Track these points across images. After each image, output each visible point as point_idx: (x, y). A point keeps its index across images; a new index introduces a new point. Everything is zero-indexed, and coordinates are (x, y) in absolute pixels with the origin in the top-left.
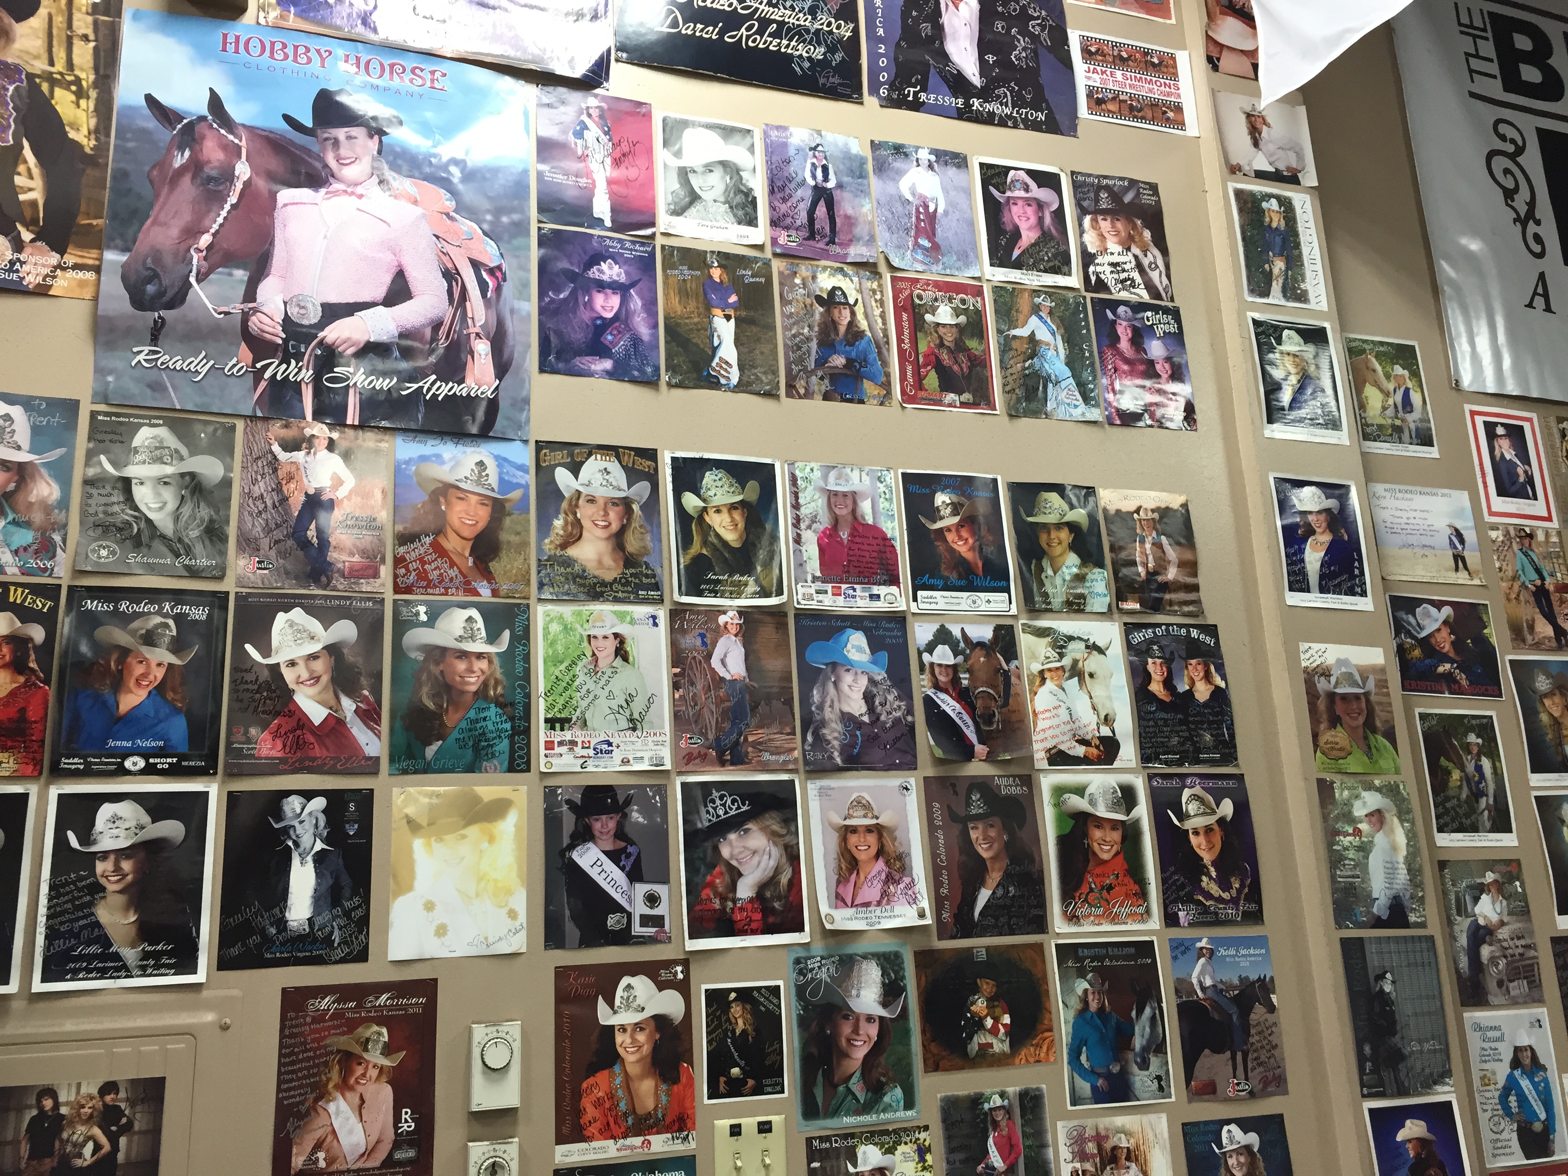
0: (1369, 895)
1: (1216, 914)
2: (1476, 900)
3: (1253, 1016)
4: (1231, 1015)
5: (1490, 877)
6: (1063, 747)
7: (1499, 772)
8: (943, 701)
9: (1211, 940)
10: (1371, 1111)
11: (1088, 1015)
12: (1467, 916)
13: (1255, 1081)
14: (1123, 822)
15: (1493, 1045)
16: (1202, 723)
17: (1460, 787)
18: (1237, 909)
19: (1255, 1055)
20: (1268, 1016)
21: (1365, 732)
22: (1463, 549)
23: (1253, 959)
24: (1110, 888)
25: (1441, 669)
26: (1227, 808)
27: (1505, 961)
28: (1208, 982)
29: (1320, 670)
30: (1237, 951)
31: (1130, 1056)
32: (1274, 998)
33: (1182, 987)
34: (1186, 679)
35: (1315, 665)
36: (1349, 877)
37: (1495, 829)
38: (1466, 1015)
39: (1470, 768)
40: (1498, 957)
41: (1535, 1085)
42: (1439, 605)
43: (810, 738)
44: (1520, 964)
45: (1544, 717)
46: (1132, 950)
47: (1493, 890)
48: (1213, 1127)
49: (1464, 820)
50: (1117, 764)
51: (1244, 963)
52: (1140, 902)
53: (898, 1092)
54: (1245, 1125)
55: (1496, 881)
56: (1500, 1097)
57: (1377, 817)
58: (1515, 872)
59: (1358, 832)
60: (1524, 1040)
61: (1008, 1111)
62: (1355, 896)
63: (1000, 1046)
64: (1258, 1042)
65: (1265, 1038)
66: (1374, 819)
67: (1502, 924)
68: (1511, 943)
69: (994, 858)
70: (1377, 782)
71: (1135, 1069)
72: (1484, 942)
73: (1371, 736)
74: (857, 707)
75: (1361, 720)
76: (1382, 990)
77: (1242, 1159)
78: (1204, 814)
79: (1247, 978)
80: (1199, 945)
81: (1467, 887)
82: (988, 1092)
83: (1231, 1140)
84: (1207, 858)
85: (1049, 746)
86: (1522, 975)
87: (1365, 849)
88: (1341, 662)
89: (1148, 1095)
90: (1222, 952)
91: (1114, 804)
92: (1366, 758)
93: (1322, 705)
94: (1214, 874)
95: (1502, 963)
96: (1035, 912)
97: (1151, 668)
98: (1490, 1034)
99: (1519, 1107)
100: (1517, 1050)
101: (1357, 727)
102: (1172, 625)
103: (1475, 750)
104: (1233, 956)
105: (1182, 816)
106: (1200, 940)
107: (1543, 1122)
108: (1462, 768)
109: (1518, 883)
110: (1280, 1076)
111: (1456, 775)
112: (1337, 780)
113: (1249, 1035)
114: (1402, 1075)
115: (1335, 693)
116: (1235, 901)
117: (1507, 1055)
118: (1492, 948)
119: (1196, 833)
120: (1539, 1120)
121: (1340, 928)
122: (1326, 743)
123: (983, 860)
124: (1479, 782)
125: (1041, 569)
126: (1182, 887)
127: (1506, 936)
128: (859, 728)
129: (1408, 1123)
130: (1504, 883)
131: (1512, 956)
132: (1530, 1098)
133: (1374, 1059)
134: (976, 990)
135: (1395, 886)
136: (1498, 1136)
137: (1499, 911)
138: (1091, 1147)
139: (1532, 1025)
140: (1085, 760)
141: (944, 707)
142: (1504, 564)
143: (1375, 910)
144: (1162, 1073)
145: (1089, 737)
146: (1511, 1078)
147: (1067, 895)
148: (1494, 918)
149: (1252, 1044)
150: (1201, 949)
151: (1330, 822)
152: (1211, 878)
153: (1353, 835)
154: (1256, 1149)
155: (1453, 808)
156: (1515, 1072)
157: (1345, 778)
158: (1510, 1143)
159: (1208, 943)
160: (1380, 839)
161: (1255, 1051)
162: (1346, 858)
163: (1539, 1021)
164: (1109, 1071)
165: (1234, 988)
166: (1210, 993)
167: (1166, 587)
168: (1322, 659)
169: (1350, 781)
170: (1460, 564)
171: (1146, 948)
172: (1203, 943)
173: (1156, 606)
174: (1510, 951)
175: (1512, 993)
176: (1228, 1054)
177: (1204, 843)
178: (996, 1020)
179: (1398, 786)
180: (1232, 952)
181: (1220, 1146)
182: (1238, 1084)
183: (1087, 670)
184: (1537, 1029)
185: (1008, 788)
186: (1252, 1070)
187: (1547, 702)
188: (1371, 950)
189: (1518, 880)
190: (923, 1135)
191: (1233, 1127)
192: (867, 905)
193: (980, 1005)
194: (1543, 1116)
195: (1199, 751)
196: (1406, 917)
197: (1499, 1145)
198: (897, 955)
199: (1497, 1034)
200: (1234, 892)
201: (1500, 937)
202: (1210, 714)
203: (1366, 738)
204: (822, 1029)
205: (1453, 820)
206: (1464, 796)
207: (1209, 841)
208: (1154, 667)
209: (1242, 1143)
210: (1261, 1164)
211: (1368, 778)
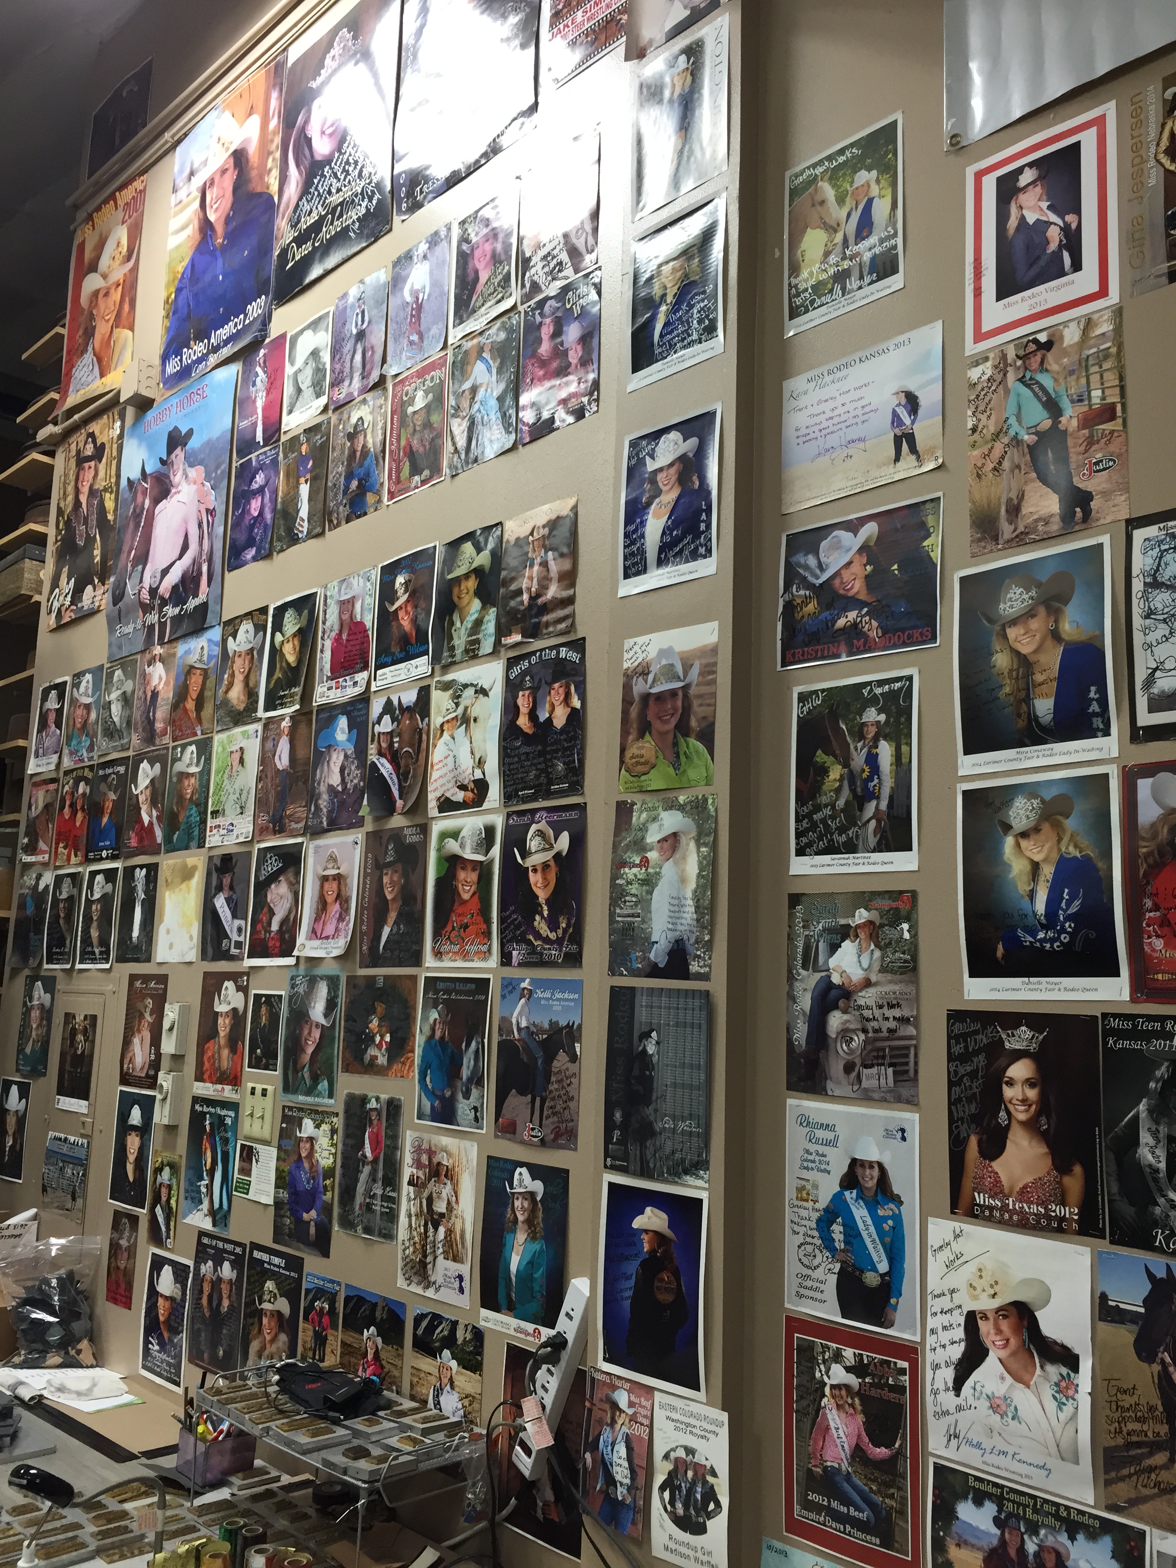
0: (648, 938)
1: (541, 954)
2: (834, 948)
3: (555, 1063)
4: (536, 1059)
5: (862, 916)
6: (448, 795)
7: (905, 760)
8: (382, 765)
9: (533, 981)
10: (611, 1185)
11: (433, 1042)
12: (816, 970)
13: (547, 1131)
14: (481, 862)
15: (821, 1149)
16: (557, 751)
17: (838, 791)
18: (561, 951)
19: (552, 1103)
20: (570, 1065)
21: (675, 737)
22: (913, 422)
23: (567, 1003)
24: (466, 927)
25: (841, 623)
26: (563, 842)
27: (862, 1037)
28: (524, 1024)
29: (640, 669)
30: (553, 994)
31: (459, 1084)
32: (577, 1046)
33: (505, 1025)
34: (547, 705)
35: (636, 663)
36: (629, 916)
37: (884, 846)
38: (790, 1102)
39: (859, 759)
40: (854, 1031)
41: (878, 1222)
42: (853, 527)
43: (313, 809)
44: (887, 1043)
45: (1001, 660)
46: (473, 986)
47: (862, 935)
48: (509, 1166)
49: (835, 837)
50: (486, 805)
51: (557, 1008)
52: (485, 941)
53: (326, 1083)
54: (536, 1172)
55: (870, 923)
56: (819, 1221)
57: (672, 842)
58: (904, 907)
59: (645, 862)
60: (870, 1152)
61: (378, 1111)
62: (632, 938)
63: (382, 1060)
64: (556, 1090)
65: (563, 1087)
66: (666, 845)
67: (868, 983)
68: (877, 1013)
69: (393, 899)
70: (682, 799)
71: (460, 1096)
72: (836, 1007)
73: (681, 740)
74: (335, 779)
75: (674, 722)
76: (645, 1051)
77: (526, 1204)
78: (544, 850)
79: (557, 1023)
80: (523, 985)
81: (824, 930)
82: (370, 1094)
83: (521, 1181)
84: (542, 895)
85: (439, 795)
86: (887, 1060)
87: (649, 883)
88: (662, 653)
89: (466, 1122)
90: (539, 994)
91: (478, 845)
92: (671, 770)
93: (634, 711)
94: (546, 913)
95: (858, 1040)
96: (415, 947)
97: (520, 701)
98: (821, 1134)
99: (846, 1242)
100: (854, 1163)
101: (667, 732)
102: (544, 649)
103: (871, 732)
104: (547, 999)
105: (525, 854)
106: (524, 980)
107: (882, 1276)
108: (846, 764)
109: (905, 926)
110: (572, 1130)
111: (836, 772)
112: (638, 798)
113: (548, 1081)
114: (649, 1154)
115: (649, 694)
116: (559, 941)
117: (840, 1168)
118: (846, 1017)
119: (535, 871)
120: (875, 1269)
121: (613, 975)
122: (632, 757)
123: (387, 900)
124: (870, 779)
125: (452, 624)
126: (518, 927)
127: (871, 1002)
128: (336, 797)
129: (648, 1210)
130: (882, 926)
131: (876, 1031)
132: (864, 1234)
133: (624, 1127)
134: (373, 1011)
135: (680, 927)
136: (810, 1272)
137: (865, 965)
138: (424, 1159)
139: (888, 1134)
140: (463, 805)
141: (383, 770)
142: (983, 418)
143: (652, 956)
144: (478, 1105)
145: (466, 782)
146: (838, 1198)
147: (437, 933)
148: (856, 974)
149: (551, 1092)
150: (524, 989)
151: (619, 852)
152: (542, 917)
153: (640, 866)
154: (538, 1199)
155: (824, 821)
156: (847, 1194)
157: (647, 797)
158: (822, 1287)
159: (530, 984)
160: (668, 870)
161: (553, 1099)
162: (628, 894)
163: (903, 1131)
164: (444, 1095)
165: (544, 1032)
166: (523, 1033)
167: (545, 609)
168: (644, 655)
169: (651, 801)
170: (905, 447)
171: (482, 985)
172: (525, 984)
173: (533, 632)
174: (875, 1024)
175: (865, 1084)
176: (530, 1096)
177: (540, 880)
178: (382, 1037)
179: (706, 800)
180: (548, 995)
181: (511, 1187)
182: (533, 1129)
183: (473, 715)
184: (897, 1143)
185: (412, 837)
186: (548, 1117)
187: (1012, 633)
188: (642, 1001)
189: (908, 919)
190: (335, 1120)
191: (524, 1170)
192: (327, 938)
193: (374, 1024)
194: (883, 1267)
195: (551, 782)
196: (687, 965)
197: (809, 1283)
198: (338, 977)
199: (829, 1135)
200: (560, 932)
201: (861, 1002)
202: (565, 740)
203: (675, 744)
204: (295, 1031)
205: (820, 839)
206: (841, 803)
207: (545, 879)
208: (523, 702)
209: (529, 1189)
210: (540, 1215)
211: (671, 795)
